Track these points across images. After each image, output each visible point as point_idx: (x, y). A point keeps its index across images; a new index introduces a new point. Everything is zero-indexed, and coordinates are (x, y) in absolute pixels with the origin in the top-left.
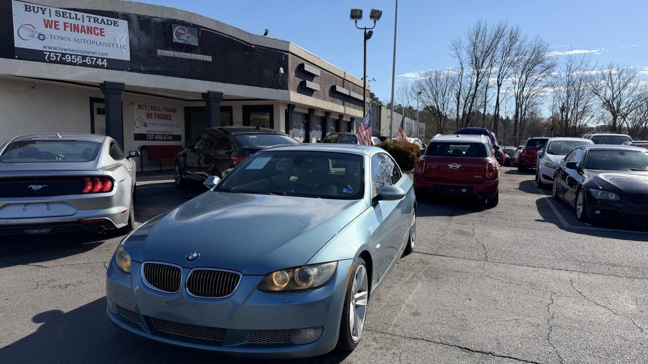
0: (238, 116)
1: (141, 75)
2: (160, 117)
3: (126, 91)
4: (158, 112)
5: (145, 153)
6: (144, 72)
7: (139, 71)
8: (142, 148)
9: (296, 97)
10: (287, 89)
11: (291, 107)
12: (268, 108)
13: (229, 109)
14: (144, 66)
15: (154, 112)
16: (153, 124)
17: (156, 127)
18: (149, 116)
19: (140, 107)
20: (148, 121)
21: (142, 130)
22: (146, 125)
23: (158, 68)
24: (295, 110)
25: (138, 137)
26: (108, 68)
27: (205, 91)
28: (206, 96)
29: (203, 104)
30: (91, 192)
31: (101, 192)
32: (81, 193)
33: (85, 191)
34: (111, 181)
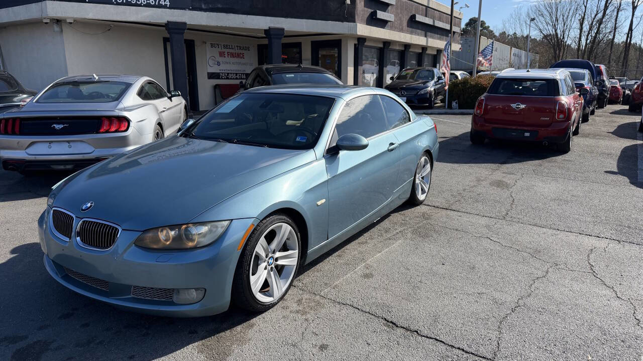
0: (307, 53)
1: (203, 13)
2: (232, 55)
3: (189, 29)
4: (231, 51)
5: (217, 91)
6: (205, 10)
7: (201, 9)
8: (216, 87)
9: (363, 29)
10: (354, 21)
11: (361, 40)
12: (336, 43)
13: (298, 45)
14: (205, 4)
15: (226, 51)
16: (227, 63)
17: (229, 65)
18: (222, 54)
19: (212, 45)
20: (221, 59)
21: (215, 69)
22: (219, 64)
23: (219, 6)
24: (366, 44)
25: (212, 76)
26: (170, 8)
27: (267, 28)
28: (268, 32)
29: (266, 42)
30: (107, 132)
31: (116, 131)
32: (98, 132)
33: (101, 131)
34: (128, 121)
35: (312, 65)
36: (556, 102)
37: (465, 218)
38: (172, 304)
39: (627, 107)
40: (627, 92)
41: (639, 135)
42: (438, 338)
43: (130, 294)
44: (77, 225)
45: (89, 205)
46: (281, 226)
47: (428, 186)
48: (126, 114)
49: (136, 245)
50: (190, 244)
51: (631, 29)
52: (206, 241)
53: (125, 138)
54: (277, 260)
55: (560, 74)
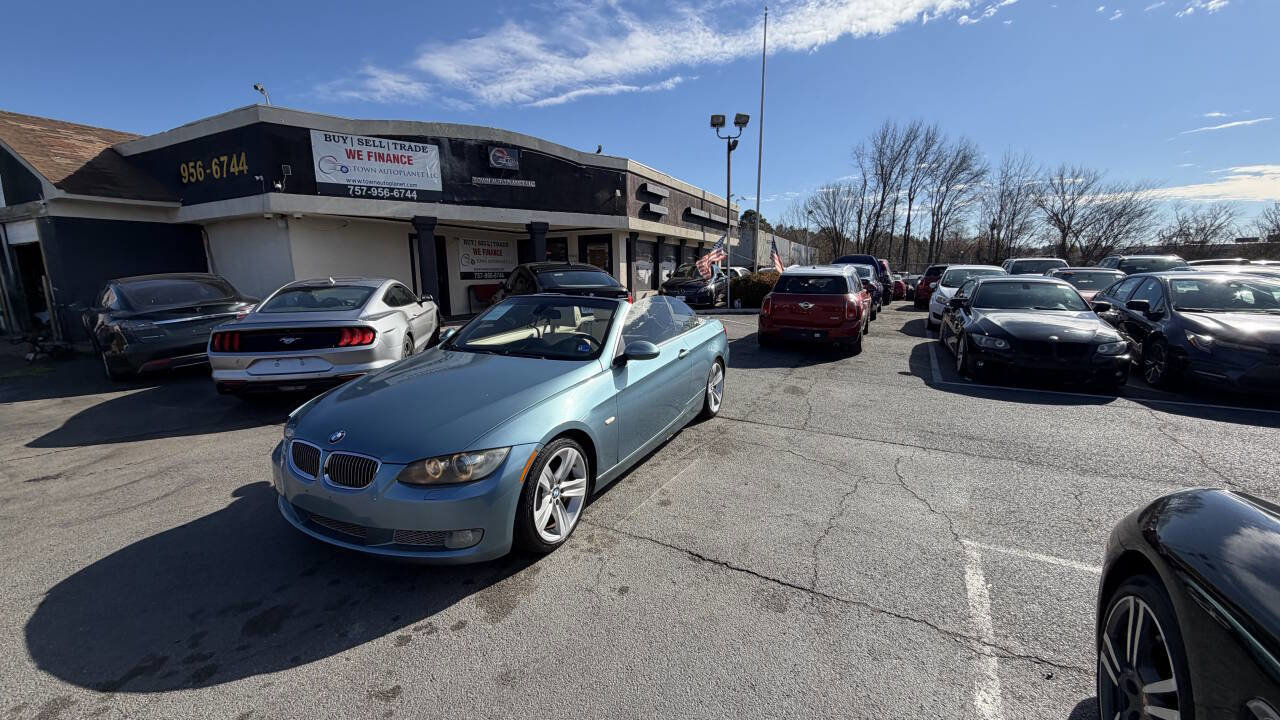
0: (573, 249)
1: (456, 206)
2: (489, 253)
3: (440, 224)
4: (486, 248)
5: (472, 294)
6: (458, 203)
7: (454, 203)
8: (470, 288)
9: (636, 224)
10: (626, 215)
11: (634, 235)
12: (606, 238)
13: (564, 241)
14: (458, 196)
15: (481, 247)
16: (483, 261)
17: (484, 264)
18: (476, 252)
19: (465, 242)
20: (476, 258)
21: (469, 269)
22: (473, 262)
23: (475, 199)
24: (639, 239)
25: (465, 276)
26: (418, 201)
27: (528, 222)
28: (530, 227)
29: (528, 237)
30: (348, 345)
31: (360, 344)
32: (337, 346)
33: (341, 344)
34: (373, 331)
35: (580, 261)
36: (845, 300)
37: (763, 430)
38: (444, 549)
39: (912, 303)
40: (910, 287)
41: (928, 332)
42: (750, 569)
43: (391, 540)
44: (325, 460)
45: (339, 435)
46: (567, 452)
47: (720, 396)
48: (371, 324)
49: (399, 481)
50: (464, 477)
51: (908, 223)
52: (482, 472)
53: (370, 352)
54: (562, 491)
55: (847, 271)
